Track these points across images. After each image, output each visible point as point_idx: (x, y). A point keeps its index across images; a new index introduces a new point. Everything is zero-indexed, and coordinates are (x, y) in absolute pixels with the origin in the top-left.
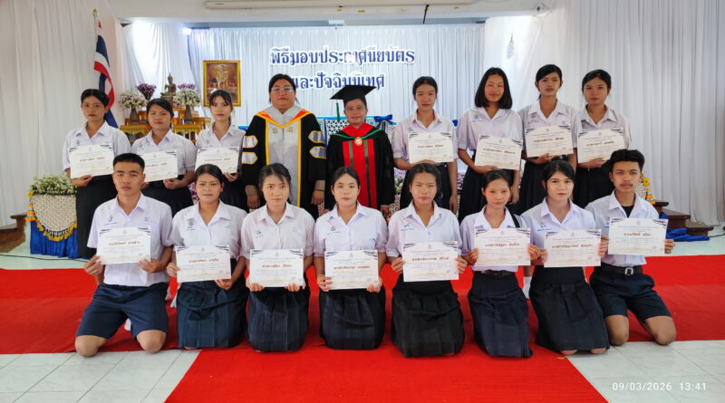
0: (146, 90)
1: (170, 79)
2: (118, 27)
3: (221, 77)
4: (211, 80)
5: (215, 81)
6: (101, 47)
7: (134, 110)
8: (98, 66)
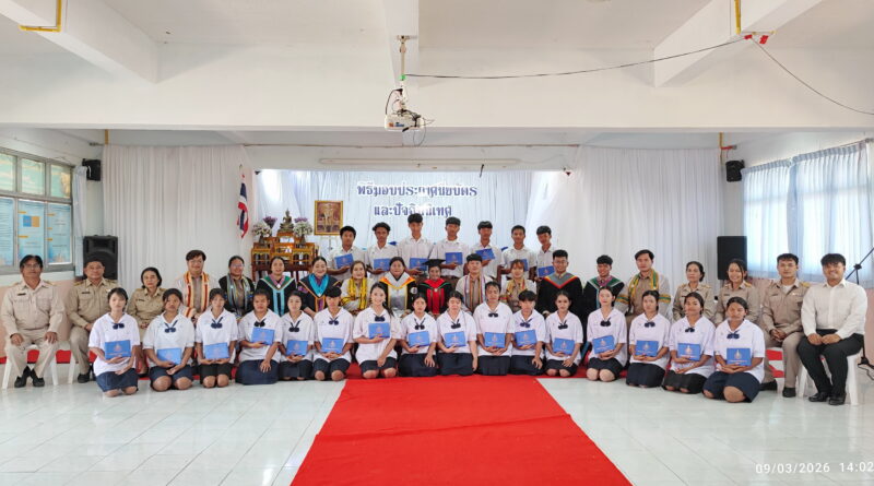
0: (270, 222)
1: (287, 213)
2: (254, 174)
3: (328, 213)
4: (320, 215)
5: (323, 215)
6: (243, 192)
7: (261, 237)
8: (241, 206)
